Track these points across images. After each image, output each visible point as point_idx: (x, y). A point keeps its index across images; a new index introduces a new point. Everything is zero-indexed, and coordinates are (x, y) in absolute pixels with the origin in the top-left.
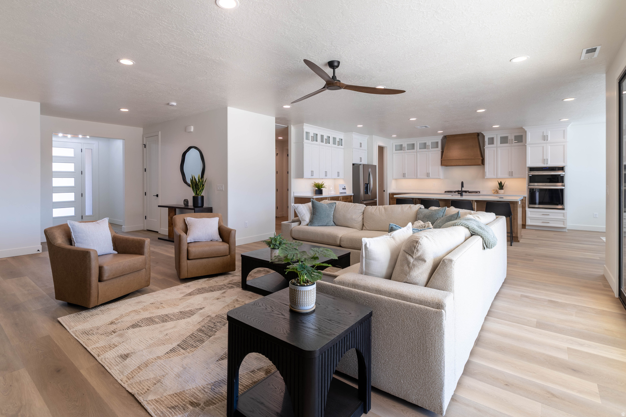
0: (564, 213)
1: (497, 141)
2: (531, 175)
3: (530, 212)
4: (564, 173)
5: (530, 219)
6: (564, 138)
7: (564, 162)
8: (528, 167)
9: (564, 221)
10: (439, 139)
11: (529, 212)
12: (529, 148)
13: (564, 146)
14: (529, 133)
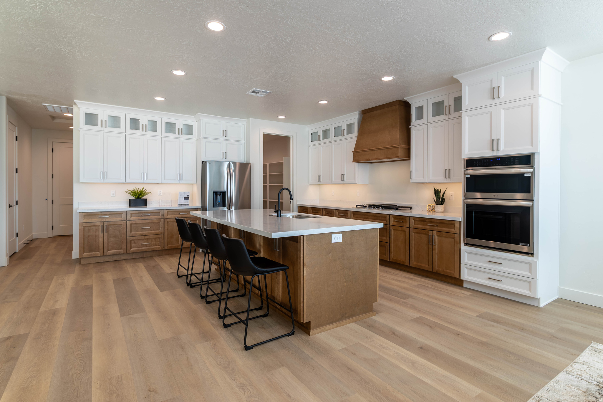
0: (530, 264)
1: (428, 111)
2: (469, 176)
3: (467, 252)
4: (531, 170)
5: (467, 268)
6: (532, 89)
7: (532, 145)
8: (464, 159)
9: (530, 282)
10: (354, 118)
11: (466, 254)
12: (467, 118)
13: (532, 105)
14: (467, 88)
